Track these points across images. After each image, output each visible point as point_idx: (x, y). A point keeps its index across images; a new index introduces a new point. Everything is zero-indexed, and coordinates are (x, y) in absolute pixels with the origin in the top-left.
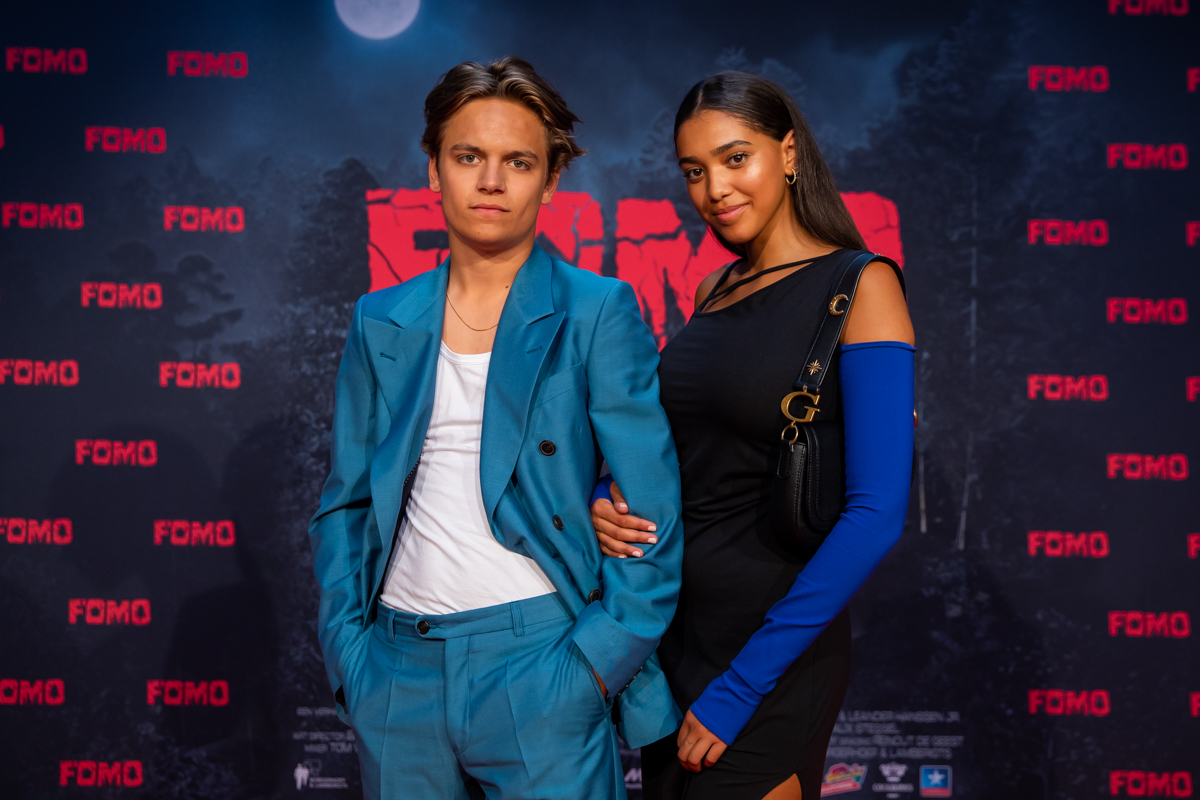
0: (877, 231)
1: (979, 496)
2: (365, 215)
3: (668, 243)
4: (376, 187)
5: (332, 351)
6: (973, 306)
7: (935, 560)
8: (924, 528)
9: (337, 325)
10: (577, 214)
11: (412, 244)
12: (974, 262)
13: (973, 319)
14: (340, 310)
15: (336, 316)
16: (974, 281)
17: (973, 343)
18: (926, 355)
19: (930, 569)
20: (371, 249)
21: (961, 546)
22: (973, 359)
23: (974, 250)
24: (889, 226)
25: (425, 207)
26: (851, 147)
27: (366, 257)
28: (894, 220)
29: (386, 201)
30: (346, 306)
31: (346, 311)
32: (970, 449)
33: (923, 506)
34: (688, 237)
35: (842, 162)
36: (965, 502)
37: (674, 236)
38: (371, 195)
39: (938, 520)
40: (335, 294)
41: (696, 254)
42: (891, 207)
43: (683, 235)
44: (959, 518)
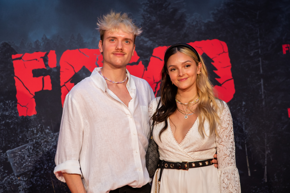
0: (219, 55)
1: (272, 160)
2: (12, 64)
3: (135, 66)
4: (16, 53)
5: (3, 121)
6: (262, 81)
7: (256, 187)
8: (249, 175)
9: (4, 110)
10: (97, 58)
11: (32, 75)
12: (260, 64)
13: (262, 87)
14: (5, 104)
15: (3, 106)
16: (261, 71)
17: (263, 97)
18: (244, 103)
19: (254, 191)
20: (15, 78)
21: (266, 181)
22: (264, 103)
23: (260, 59)
24: (224, 52)
25: (36, 60)
26: (206, 21)
27: (14, 82)
28: (226, 49)
29: (20, 58)
30: (7, 102)
31: (7, 104)
32: (266, 140)
33: (248, 165)
34: (143, 63)
35: (203, 27)
36: (266, 162)
37: (137, 63)
38: (14, 57)
39: (255, 170)
40: (2, 97)
41: (146, 70)
42: (224, 44)
43: (141, 62)
44: (264, 169)
